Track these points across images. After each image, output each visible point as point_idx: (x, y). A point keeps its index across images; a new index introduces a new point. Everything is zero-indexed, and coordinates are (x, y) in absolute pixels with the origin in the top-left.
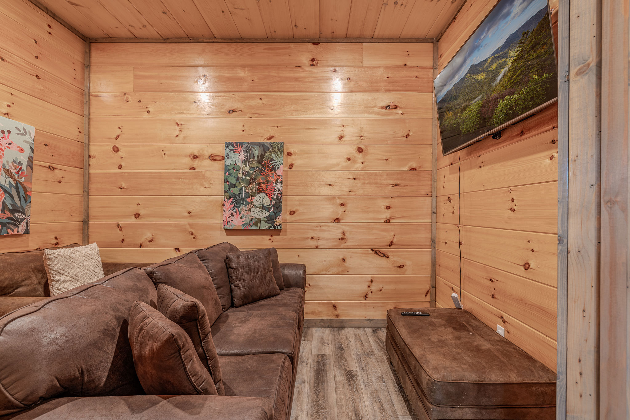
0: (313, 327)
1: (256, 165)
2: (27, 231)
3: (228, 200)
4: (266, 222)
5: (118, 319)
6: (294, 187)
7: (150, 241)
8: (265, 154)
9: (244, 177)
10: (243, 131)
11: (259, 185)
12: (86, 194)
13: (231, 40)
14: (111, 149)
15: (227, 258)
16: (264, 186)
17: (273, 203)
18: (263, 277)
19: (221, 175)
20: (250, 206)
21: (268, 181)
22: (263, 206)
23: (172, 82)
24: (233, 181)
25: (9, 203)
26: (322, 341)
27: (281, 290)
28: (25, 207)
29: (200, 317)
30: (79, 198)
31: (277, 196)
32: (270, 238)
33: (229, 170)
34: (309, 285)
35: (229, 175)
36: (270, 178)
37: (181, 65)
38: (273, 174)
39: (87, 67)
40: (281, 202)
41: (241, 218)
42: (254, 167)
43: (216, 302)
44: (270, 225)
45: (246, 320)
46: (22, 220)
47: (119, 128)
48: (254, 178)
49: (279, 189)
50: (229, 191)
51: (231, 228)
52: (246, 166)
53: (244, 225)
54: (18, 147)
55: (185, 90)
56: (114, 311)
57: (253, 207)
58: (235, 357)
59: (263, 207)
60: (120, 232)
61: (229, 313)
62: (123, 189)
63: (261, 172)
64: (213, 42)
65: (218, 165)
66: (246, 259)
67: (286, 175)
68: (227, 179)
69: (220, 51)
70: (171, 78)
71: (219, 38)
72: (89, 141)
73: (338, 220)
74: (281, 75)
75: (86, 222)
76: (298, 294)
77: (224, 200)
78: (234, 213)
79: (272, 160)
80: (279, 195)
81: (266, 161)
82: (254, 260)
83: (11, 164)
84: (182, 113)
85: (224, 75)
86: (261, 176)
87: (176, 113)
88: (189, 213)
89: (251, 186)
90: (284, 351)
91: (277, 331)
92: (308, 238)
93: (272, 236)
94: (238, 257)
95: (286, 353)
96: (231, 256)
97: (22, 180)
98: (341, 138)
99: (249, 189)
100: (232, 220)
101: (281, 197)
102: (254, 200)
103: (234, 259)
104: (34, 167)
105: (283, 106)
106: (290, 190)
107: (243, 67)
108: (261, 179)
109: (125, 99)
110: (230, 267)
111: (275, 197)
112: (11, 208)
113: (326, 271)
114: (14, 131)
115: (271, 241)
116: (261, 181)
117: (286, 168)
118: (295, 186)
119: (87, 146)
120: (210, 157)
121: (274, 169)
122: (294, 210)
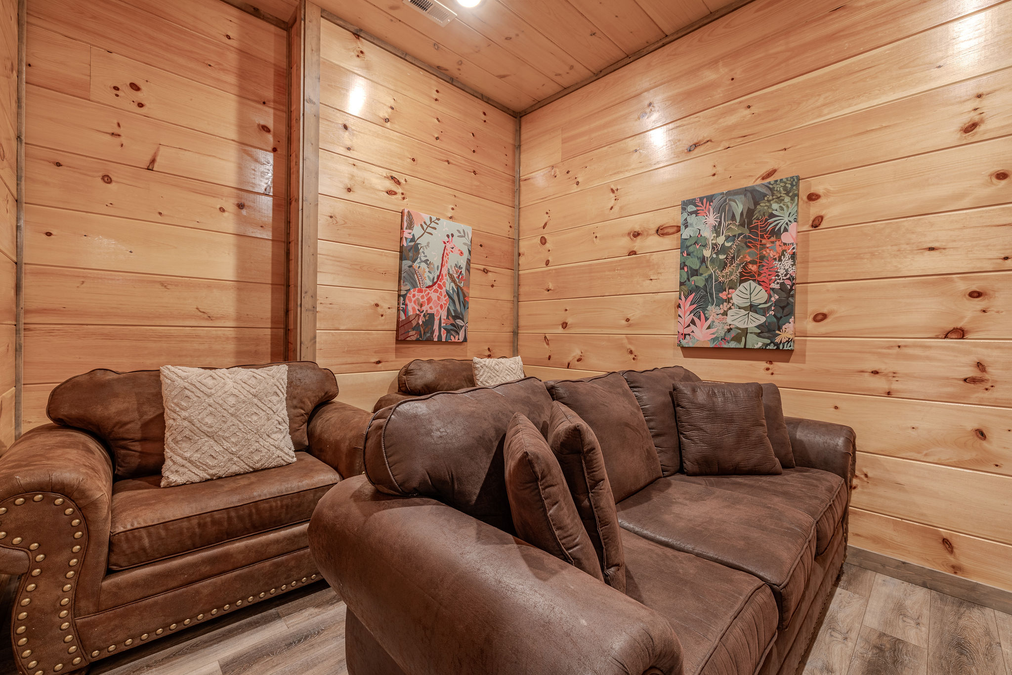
0: (876, 570)
1: (736, 230)
2: (465, 340)
3: (686, 299)
4: (758, 335)
5: (497, 430)
6: (825, 263)
7: (579, 360)
8: (755, 207)
9: (714, 256)
10: (714, 175)
11: (744, 267)
12: (516, 299)
13: (692, 26)
14: (539, 242)
15: (674, 389)
16: (753, 268)
17: (773, 299)
18: (743, 434)
19: (674, 258)
20: (725, 306)
21: (762, 258)
22: (751, 306)
23: (606, 131)
24: (694, 263)
25: (452, 308)
26: (900, 610)
27: (784, 467)
28: (464, 313)
29: (585, 450)
30: (509, 305)
31: (783, 285)
32: (768, 365)
33: (688, 247)
34: (866, 476)
35: (687, 255)
36: (768, 251)
37: (617, 102)
38: (773, 242)
39: (517, 148)
40: (793, 296)
41: (709, 328)
42: (735, 236)
43: (649, 456)
44: (768, 341)
45: (698, 498)
46: (462, 327)
47: (547, 213)
48: (734, 256)
49: (787, 271)
50: (687, 282)
51: (691, 345)
52: (718, 236)
53: (714, 340)
54: (459, 250)
55: (623, 137)
56: (494, 419)
57: (732, 307)
58: (662, 547)
59: (752, 308)
60: (547, 347)
61: (672, 481)
62: (550, 291)
63: (748, 243)
64: (664, 45)
65: (669, 242)
66: (708, 394)
67: (806, 242)
68: (684, 263)
69: (674, 55)
70: (605, 126)
71: (672, 34)
72: (519, 237)
73: (960, 333)
74: (792, 45)
75: (515, 333)
76: (828, 484)
77: (680, 299)
78: (696, 320)
79: (772, 216)
80: (788, 282)
81: (758, 219)
82: (726, 399)
83: (453, 269)
84: (618, 173)
85: (681, 90)
86: (749, 250)
87: (611, 175)
88: (628, 320)
89: (728, 270)
90: (762, 574)
91: (755, 534)
92: (863, 372)
93: (771, 362)
94: (694, 391)
95: (767, 580)
96: (681, 386)
97: (462, 285)
98: (971, 127)
99: (723, 276)
100: (693, 332)
101: (791, 287)
102: (734, 296)
103: (686, 392)
104: (471, 271)
105: (799, 104)
106: (814, 271)
107: (713, 63)
108: (748, 255)
109: (553, 174)
110: (679, 405)
111: (777, 287)
112: (453, 314)
113: (919, 453)
114: (456, 234)
115: (770, 371)
116: (749, 259)
117: (806, 227)
118: (827, 261)
119: (517, 241)
120: (658, 230)
121: (776, 234)
122: (825, 311)
